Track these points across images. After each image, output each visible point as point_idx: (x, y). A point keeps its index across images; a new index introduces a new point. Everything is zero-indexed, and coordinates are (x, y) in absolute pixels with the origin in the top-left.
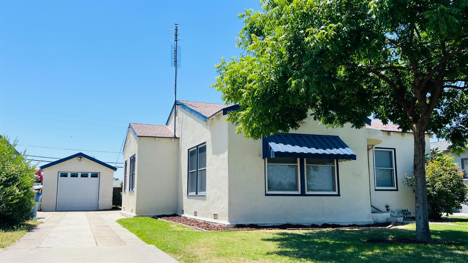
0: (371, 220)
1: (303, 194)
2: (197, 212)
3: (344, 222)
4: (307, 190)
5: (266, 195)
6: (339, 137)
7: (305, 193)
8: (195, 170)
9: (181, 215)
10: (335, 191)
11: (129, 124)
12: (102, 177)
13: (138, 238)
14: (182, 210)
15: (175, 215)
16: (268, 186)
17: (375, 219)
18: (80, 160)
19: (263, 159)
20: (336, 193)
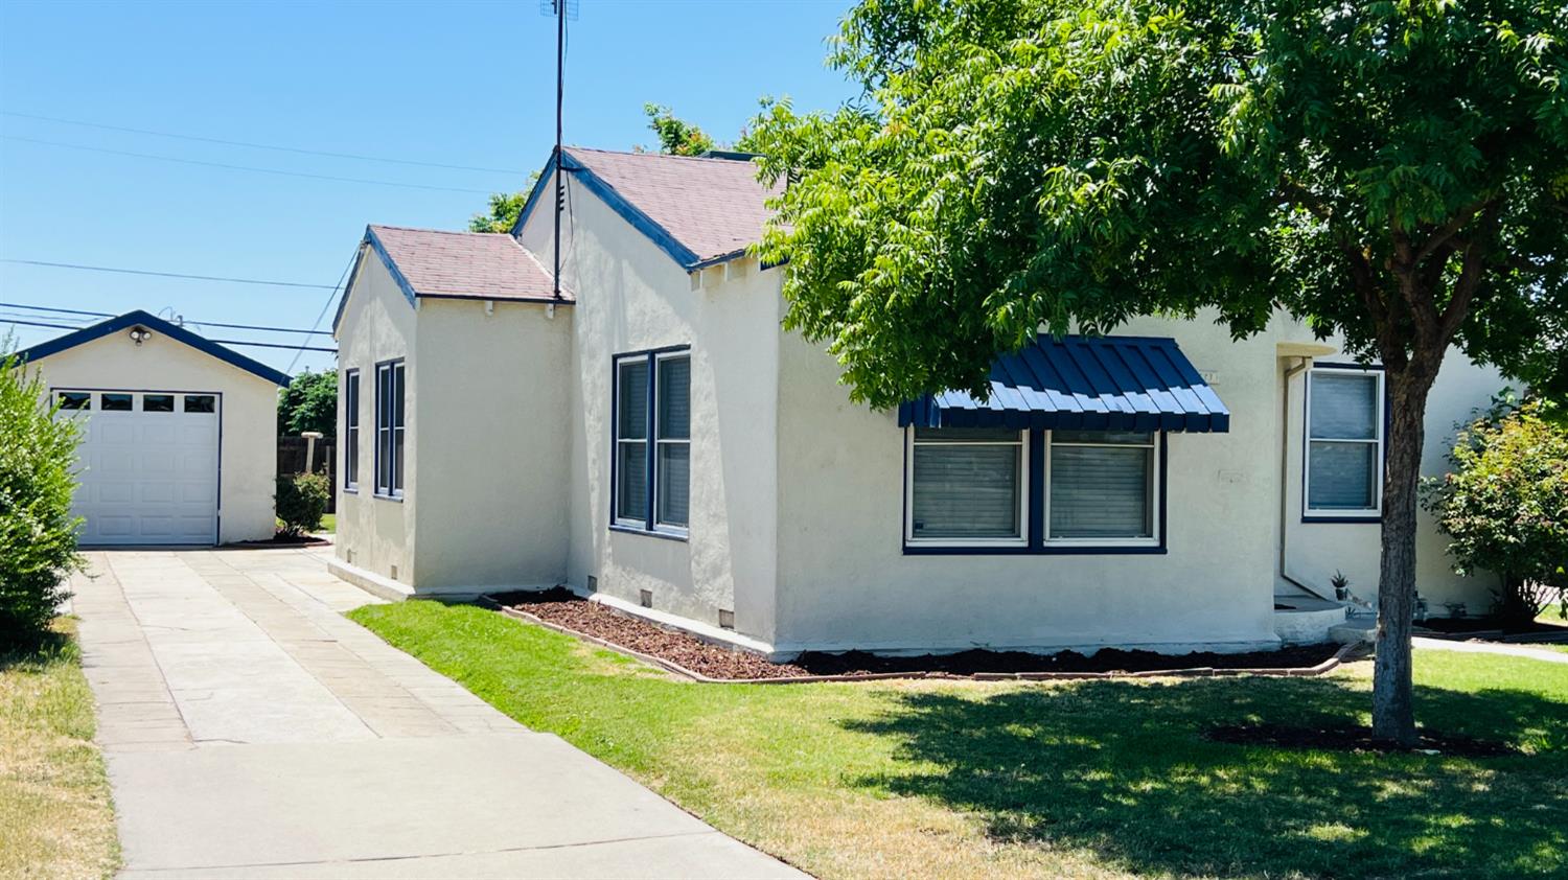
0: (1272, 639)
1: (1036, 547)
2: (651, 593)
3: (1175, 644)
4: (1051, 530)
5: (908, 551)
6: (1176, 341)
7: (1042, 544)
8: (645, 440)
9: (585, 596)
10: (1151, 536)
11: (366, 226)
12: (230, 408)
13: (477, 699)
14: (587, 578)
15: (561, 595)
16: (914, 521)
17: (1287, 631)
18: (138, 341)
19: (900, 425)
20: (1154, 542)
